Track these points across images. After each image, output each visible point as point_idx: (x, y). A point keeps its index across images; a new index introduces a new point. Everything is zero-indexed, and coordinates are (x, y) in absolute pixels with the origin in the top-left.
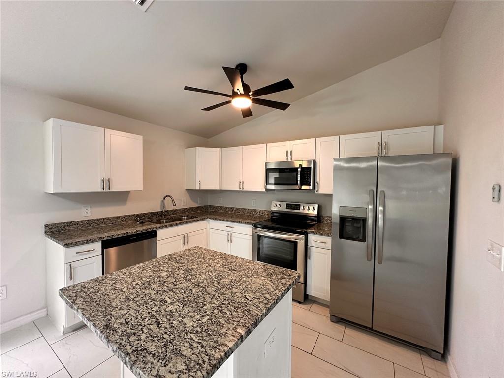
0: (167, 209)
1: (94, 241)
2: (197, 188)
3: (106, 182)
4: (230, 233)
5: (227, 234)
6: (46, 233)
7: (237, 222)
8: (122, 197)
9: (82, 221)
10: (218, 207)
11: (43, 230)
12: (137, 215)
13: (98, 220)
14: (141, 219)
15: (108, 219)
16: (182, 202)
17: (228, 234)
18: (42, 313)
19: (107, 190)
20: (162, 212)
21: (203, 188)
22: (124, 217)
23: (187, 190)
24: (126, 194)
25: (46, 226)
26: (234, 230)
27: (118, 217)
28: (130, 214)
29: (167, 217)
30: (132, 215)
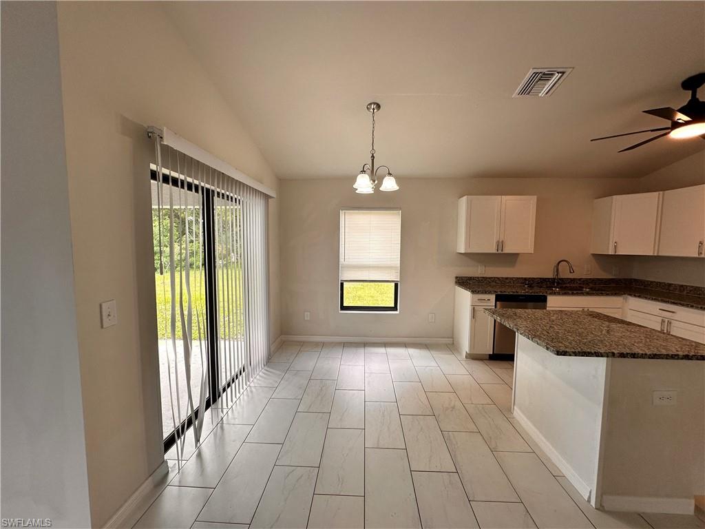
0: (562, 276)
1: (490, 293)
2: (611, 252)
3: (500, 244)
4: (666, 320)
5: (660, 321)
6: (456, 282)
7: (683, 305)
8: (512, 258)
9: (478, 278)
10: (652, 282)
11: (454, 280)
12: (525, 279)
13: (490, 278)
14: (530, 282)
15: (498, 278)
16: (585, 270)
17: (663, 321)
18: (449, 341)
19: (500, 252)
20: (554, 279)
21: (620, 252)
22: (512, 279)
23: (594, 255)
24: (516, 255)
25: (456, 278)
26: (676, 317)
27: (507, 278)
28: (518, 277)
29: (560, 286)
30: (520, 278)
